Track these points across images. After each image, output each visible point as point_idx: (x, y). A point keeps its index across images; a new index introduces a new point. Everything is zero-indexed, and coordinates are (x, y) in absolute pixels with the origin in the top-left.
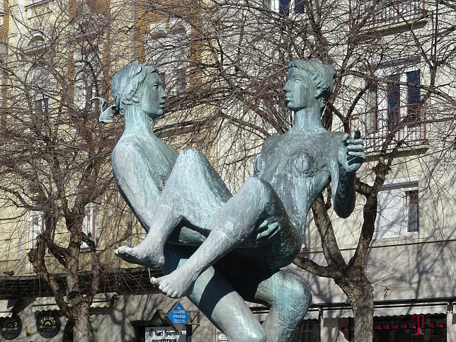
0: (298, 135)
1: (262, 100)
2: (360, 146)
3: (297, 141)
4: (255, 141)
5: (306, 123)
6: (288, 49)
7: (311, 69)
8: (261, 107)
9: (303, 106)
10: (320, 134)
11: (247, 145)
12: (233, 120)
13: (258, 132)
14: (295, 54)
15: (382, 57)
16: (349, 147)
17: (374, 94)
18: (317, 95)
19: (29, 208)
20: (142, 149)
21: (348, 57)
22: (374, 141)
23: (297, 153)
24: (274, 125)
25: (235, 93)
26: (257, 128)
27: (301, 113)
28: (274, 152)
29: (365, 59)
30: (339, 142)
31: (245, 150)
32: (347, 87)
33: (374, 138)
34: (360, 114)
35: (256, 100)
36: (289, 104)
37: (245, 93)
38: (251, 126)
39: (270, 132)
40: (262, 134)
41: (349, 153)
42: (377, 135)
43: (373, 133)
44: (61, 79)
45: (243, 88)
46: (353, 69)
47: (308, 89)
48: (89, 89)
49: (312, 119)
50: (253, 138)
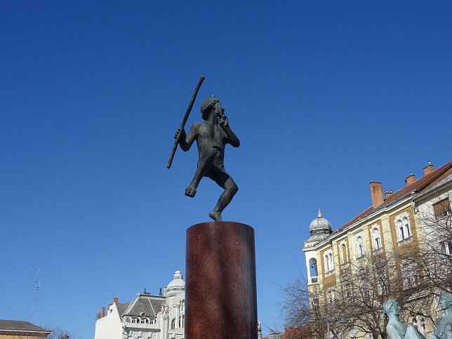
19: (367, 332)
20: (395, 326)
23: (447, 324)
44: (372, 285)
48: (382, 286)
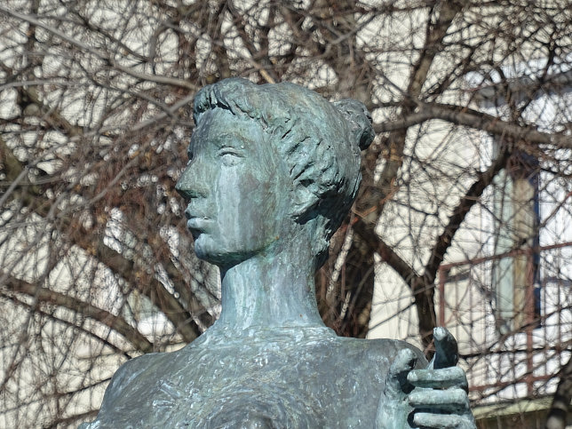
0: (235, 352)
1: (117, 214)
2: (456, 394)
3: (230, 373)
4: (93, 359)
5: (264, 308)
6: (209, 25)
7: (279, 112)
8: (114, 234)
9: (250, 248)
10: (314, 350)
11: (62, 378)
12: (10, 286)
13: (101, 330)
14: (235, 45)
15: (551, 55)
16: (418, 396)
17: (526, 189)
18: (301, 209)
21: (427, 54)
22: (529, 362)
24: (162, 303)
25: (18, 188)
26: (100, 316)
27: (242, 275)
28: (146, 415)
29: (491, 62)
30: (380, 377)
31: (58, 395)
32: (424, 165)
33: (530, 351)
34: (472, 263)
35: (94, 210)
36: (203, 241)
37: (53, 187)
38: (75, 305)
39: (145, 327)
40: (115, 337)
41: (418, 417)
42: (538, 336)
43: (521, 330)
45: (48, 168)
46: (448, 98)
47: (267, 186)
49: (285, 294)
50: (83, 350)
